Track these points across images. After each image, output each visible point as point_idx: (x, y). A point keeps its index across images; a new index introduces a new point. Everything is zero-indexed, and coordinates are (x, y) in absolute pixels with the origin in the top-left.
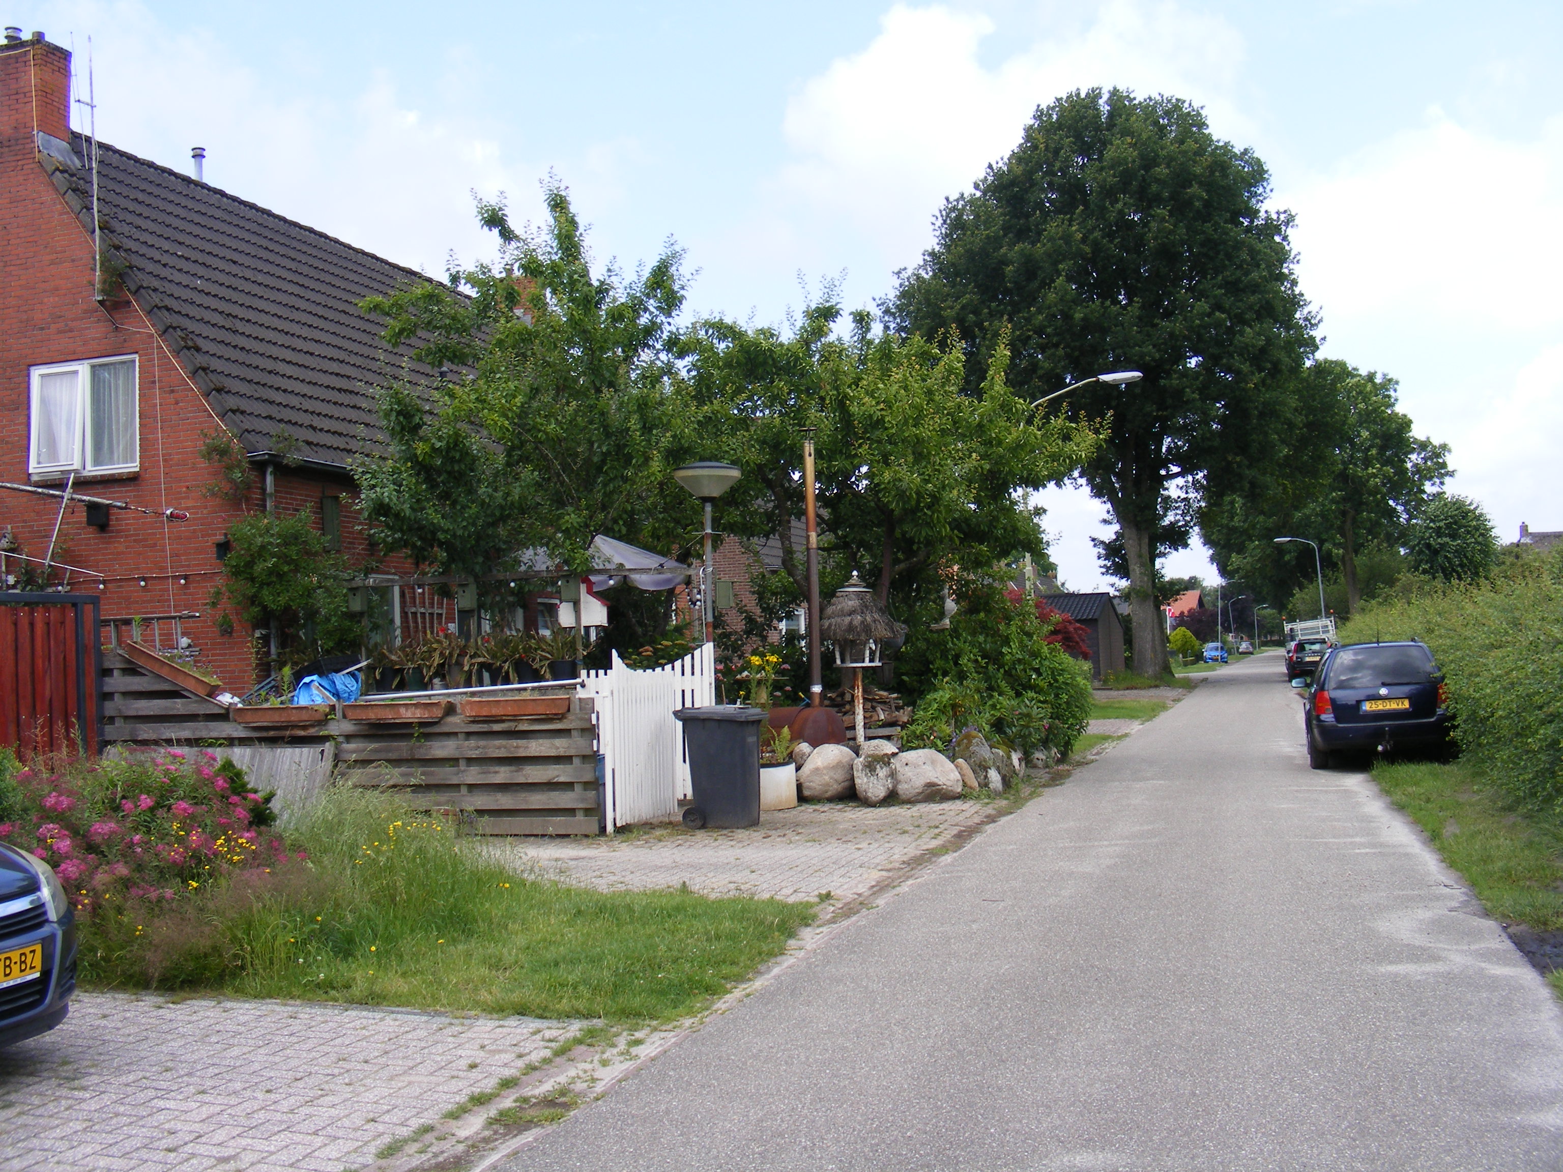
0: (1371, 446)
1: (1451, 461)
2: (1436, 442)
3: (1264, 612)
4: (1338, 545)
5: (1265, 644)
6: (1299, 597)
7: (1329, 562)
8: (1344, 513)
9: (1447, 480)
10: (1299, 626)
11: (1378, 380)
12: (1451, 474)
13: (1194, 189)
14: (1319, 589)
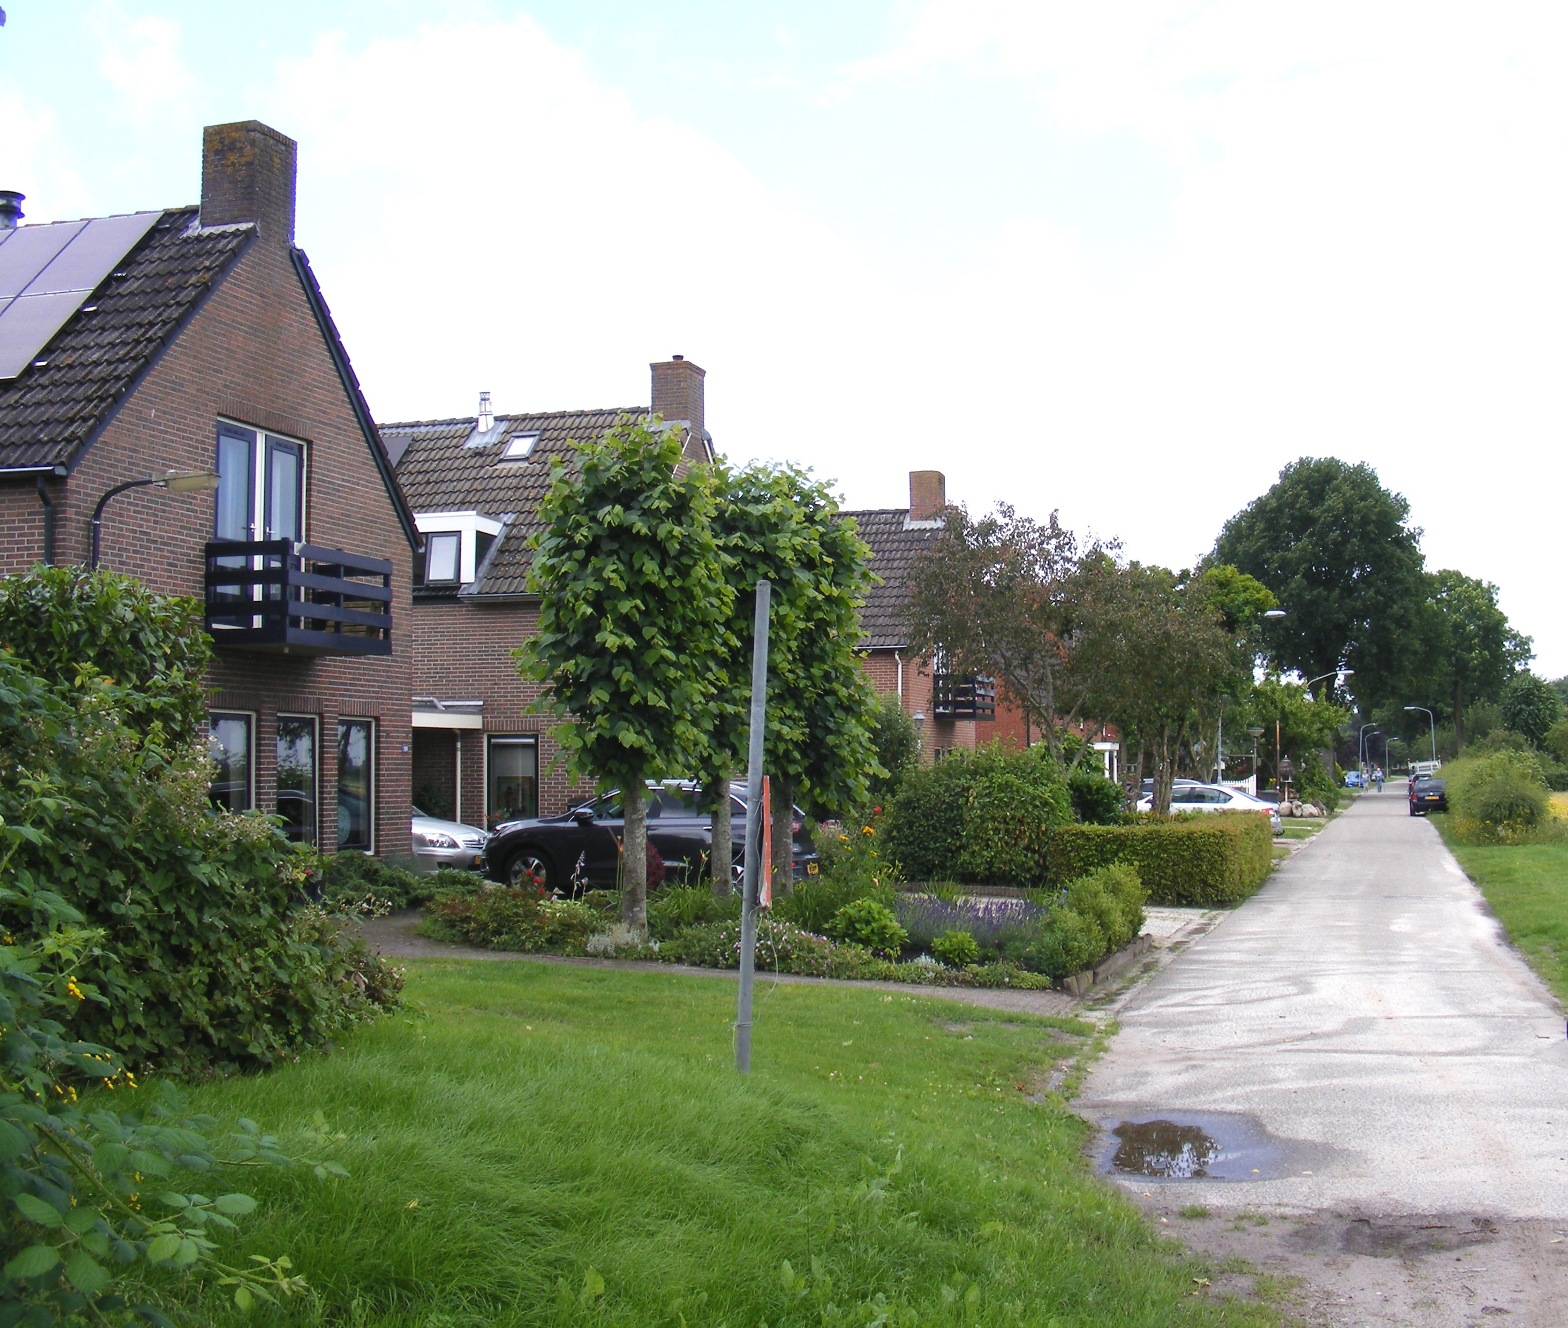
0: (1475, 636)
1: (1534, 648)
2: (1524, 634)
3: (1394, 742)
4: (1448, 705)
5: (1394, 773)
6: (1421, 742)
7: (1439, 717)
8: (1456, 683)
9: (1530, 661)
10: (1418, 765)
11: (1485, 585)
12: (1533, 657)
13: (1371, 527)
14: (1433, 736)
